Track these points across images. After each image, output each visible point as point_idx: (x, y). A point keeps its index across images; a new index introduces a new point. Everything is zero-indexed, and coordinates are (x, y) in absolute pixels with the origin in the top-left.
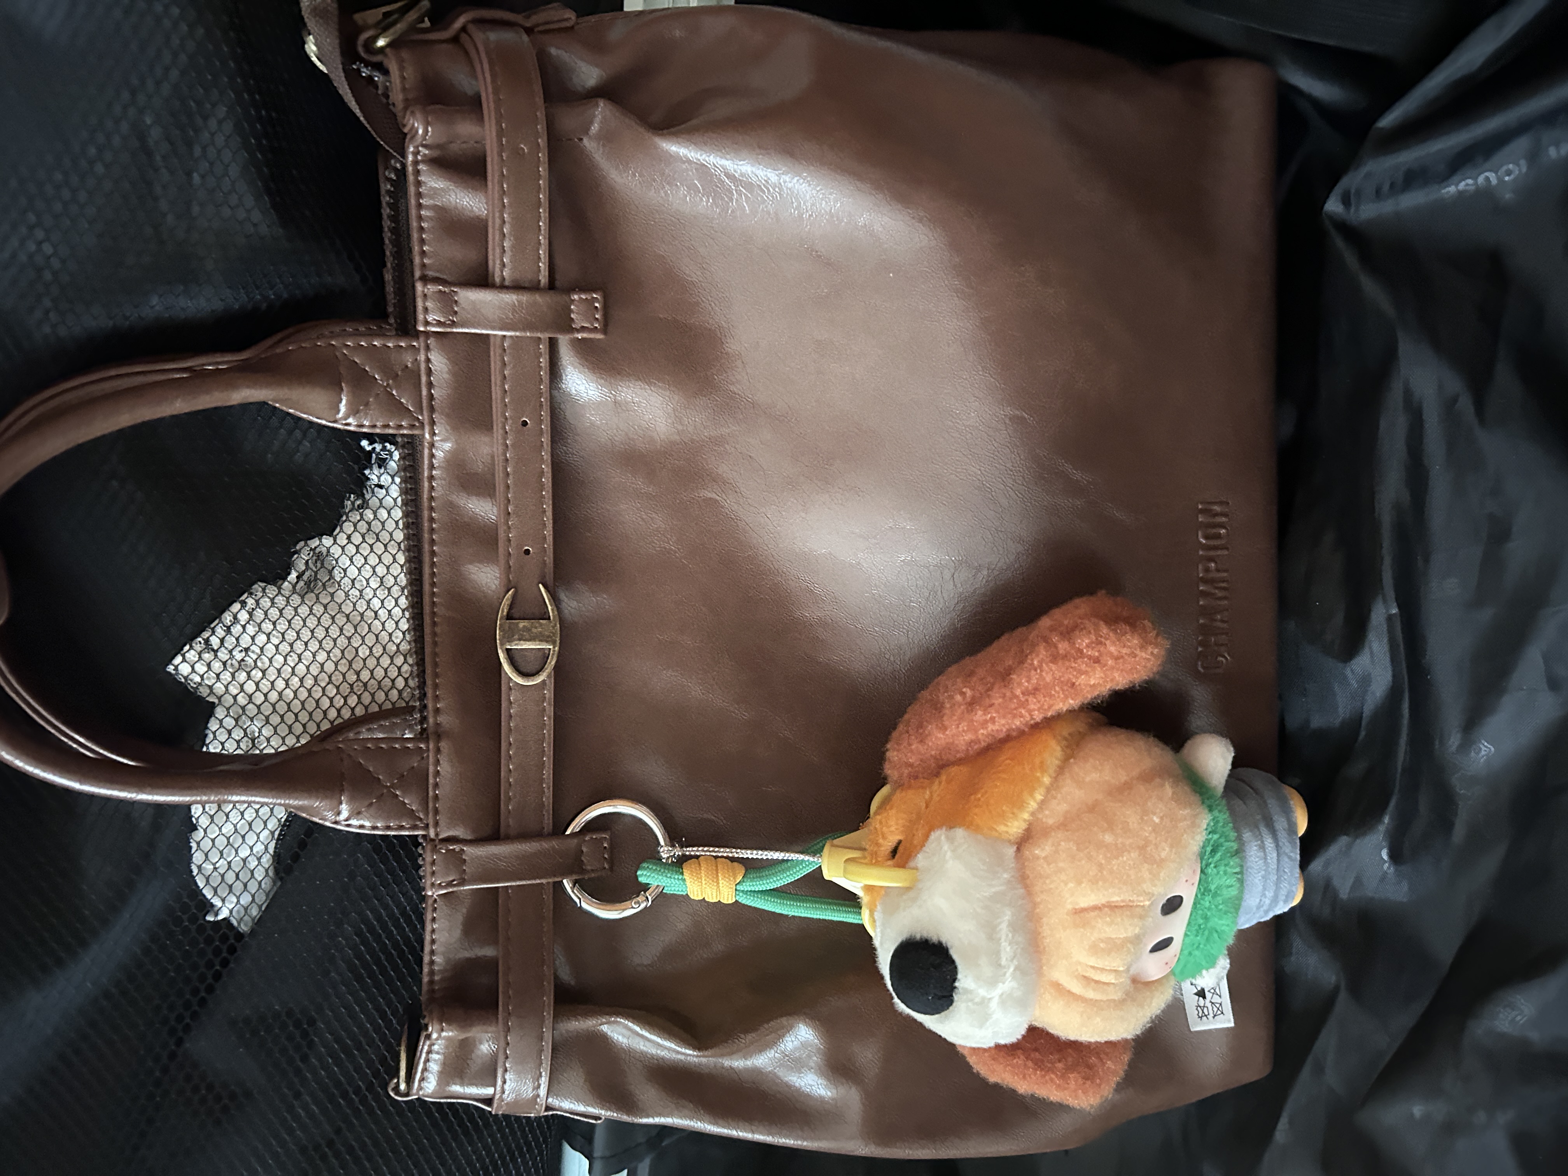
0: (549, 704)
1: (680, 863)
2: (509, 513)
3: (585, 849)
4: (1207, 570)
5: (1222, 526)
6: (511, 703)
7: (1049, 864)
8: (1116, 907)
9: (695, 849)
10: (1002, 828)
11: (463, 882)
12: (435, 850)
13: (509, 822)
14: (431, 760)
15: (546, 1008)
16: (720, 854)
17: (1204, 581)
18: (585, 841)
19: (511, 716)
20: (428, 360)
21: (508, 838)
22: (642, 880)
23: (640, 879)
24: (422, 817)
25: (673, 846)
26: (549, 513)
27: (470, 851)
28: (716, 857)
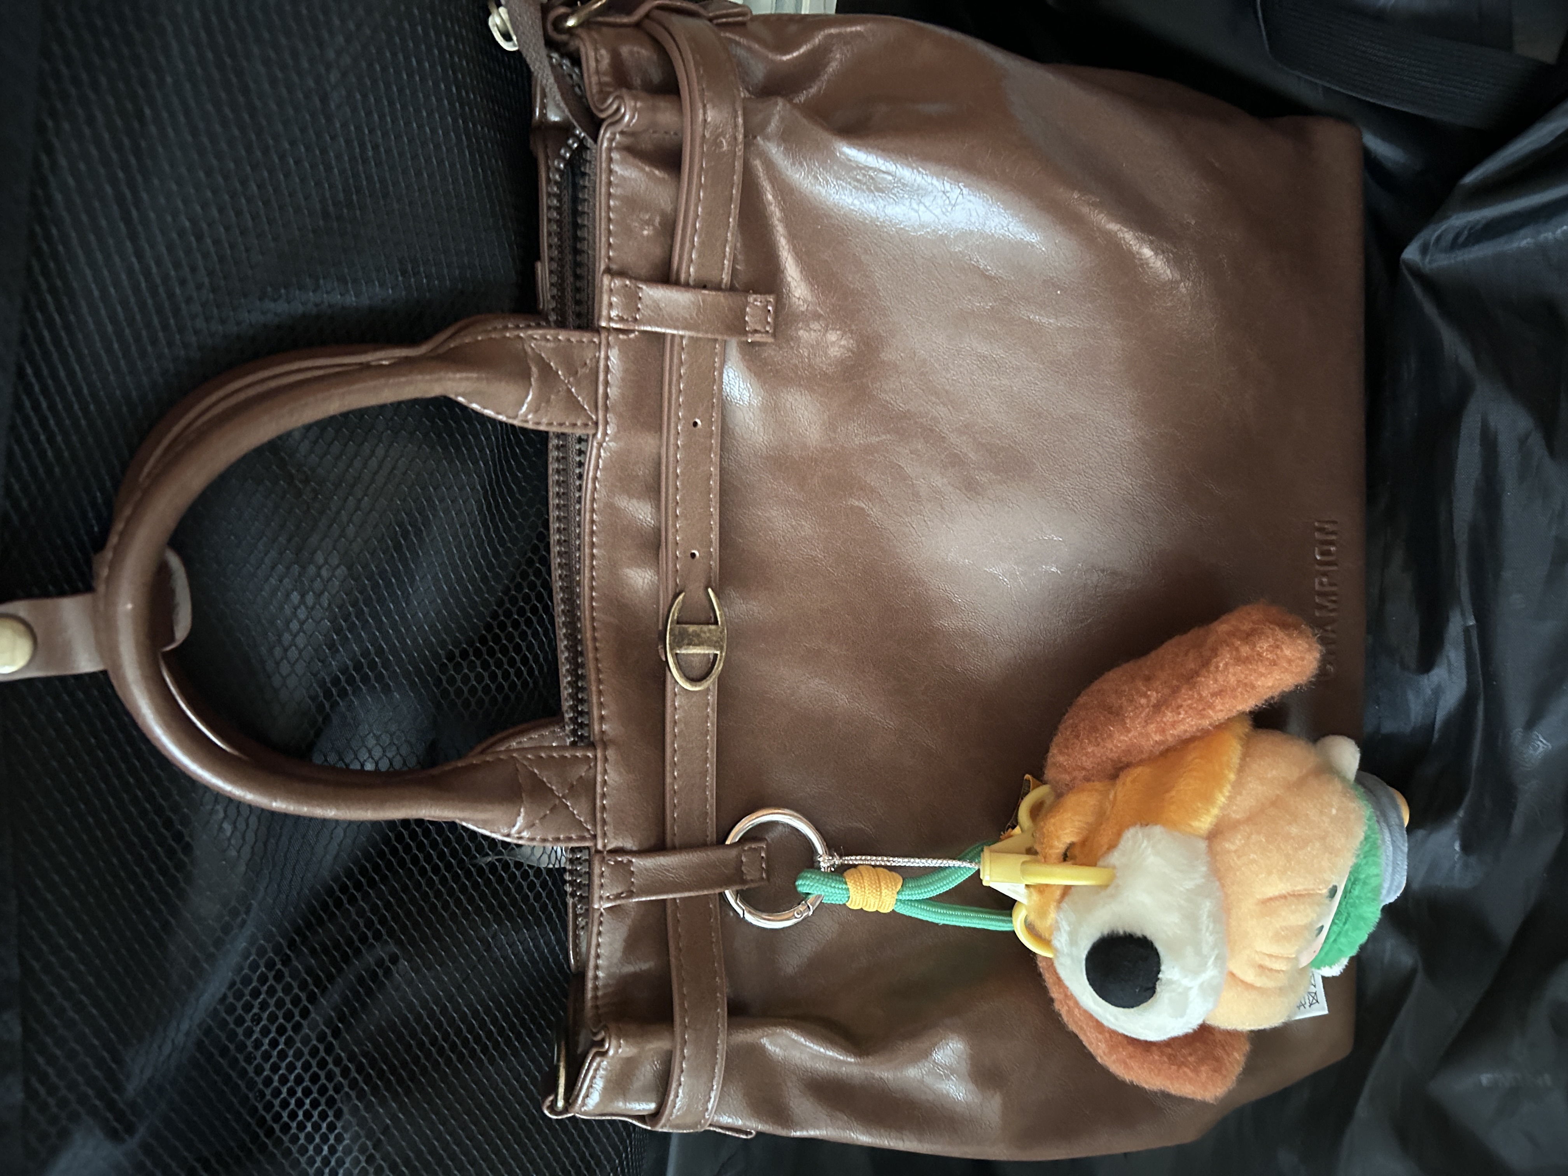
0: (713, 710)
1: (840, 871)
2: (677, 516)
3: (744, 859)
4: (1321, 584)
5: (1332, 543)
6: (676, 708)
7: (1239, 857)
8: (1300, 895)
9: (853, 858)
10: (1195, 824)
11: (631, 894)
12: (603, 861)
13: (674, 831)
14: (599, 768)
15: (720, 1020)
16: (878, 863)
17: (1321, 594)
18: (744, 851)
19: (675, 722)
20: (607, 358)
21: (674, 849)
22: (802, 889)
23: (800, 889)
24: (589, 827)
25: (833, 856)
26: (716, 517)
27: (638, 863)
28: (874, 866)
